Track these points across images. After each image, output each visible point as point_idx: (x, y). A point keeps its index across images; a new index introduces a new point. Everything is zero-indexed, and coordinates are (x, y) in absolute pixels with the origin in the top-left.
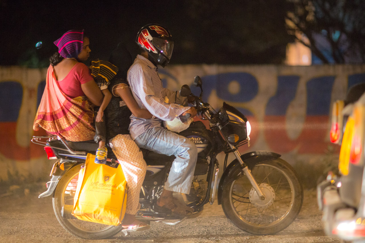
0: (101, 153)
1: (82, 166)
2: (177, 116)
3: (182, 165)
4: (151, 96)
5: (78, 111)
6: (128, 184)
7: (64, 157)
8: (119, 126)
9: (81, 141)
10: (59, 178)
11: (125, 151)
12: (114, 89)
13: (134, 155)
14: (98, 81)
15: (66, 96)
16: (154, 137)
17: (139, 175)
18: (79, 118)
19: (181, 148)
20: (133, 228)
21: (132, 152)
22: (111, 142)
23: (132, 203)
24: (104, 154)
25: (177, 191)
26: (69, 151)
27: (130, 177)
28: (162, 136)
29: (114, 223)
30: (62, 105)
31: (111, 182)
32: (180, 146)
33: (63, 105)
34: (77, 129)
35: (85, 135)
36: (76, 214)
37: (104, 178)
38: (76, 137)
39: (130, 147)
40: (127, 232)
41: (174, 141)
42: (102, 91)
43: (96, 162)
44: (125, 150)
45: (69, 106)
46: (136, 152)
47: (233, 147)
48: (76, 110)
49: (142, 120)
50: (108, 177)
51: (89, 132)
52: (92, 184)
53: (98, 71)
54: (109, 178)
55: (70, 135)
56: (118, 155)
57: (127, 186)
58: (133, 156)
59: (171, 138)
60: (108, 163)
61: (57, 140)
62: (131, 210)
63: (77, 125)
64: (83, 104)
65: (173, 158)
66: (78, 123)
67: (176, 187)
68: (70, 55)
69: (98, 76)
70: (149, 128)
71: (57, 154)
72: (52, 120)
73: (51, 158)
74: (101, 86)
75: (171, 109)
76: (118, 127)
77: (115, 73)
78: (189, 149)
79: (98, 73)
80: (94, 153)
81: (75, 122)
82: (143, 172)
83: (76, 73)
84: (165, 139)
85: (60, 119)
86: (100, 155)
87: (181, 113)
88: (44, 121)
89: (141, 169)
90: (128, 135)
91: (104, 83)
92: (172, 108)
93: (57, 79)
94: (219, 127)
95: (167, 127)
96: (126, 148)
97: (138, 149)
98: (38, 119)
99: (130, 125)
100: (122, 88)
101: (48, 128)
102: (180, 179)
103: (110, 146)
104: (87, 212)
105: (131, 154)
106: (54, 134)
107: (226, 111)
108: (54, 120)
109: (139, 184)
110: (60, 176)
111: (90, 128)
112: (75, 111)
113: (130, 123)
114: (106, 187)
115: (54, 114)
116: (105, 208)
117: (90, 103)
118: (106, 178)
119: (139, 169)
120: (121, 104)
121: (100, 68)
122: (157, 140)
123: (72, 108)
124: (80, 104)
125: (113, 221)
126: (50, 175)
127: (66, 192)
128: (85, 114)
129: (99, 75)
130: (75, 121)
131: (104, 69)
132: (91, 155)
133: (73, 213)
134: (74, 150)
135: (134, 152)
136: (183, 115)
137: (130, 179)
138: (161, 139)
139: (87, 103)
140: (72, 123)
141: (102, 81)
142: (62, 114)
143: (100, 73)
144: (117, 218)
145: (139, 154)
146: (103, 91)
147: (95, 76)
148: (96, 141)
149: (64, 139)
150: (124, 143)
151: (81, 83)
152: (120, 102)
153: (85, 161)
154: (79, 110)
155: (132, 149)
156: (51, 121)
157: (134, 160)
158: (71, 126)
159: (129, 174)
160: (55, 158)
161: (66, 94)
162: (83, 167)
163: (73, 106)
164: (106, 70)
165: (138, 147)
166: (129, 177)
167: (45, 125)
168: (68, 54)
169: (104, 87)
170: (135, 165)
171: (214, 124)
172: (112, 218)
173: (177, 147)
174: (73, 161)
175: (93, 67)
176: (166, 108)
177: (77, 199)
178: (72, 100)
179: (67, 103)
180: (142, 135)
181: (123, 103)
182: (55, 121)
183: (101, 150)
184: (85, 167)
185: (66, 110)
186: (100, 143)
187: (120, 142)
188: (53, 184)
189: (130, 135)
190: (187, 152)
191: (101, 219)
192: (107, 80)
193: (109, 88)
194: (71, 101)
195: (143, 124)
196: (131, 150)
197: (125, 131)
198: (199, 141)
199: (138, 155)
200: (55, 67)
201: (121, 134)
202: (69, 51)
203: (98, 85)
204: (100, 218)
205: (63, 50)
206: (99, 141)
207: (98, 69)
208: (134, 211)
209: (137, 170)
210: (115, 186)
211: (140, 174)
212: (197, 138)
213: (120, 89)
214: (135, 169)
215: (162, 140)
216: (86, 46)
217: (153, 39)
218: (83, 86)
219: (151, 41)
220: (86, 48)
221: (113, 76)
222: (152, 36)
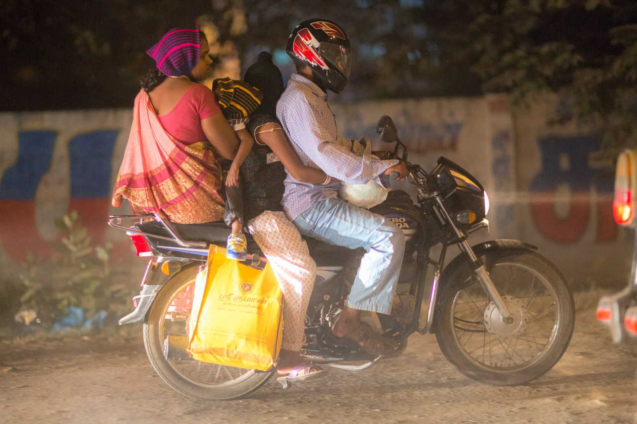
0: (238, 241)
1: (200, 267)
2: (375, 175)
3: (380, 263)
4: (327, 142)
5: (197, 169)
6: (286, 297)
7: (165, 252)
8: (266, 197)
9: (199, 222)
10: (156, 289)
11: (279, 240)
12: (256, 132)
13: (294, 247)
14: (230, 114)
15: (176, 142)
16: (328, 216)
17: (304, 282)
18: (198, 180)
19: (378, 233)
20: (297, 375)
21: (290, 242)
22: (252, 225)
24: (243, 243)
25: (370, 310)
26: (178, 241)
27: (287, 285)
28: (344, 214)
29: (262, 365)
30: (167, 158)
31: (255, 293)
32: (375, 230)
33: (170, 158)
34: (194, 200)
35: (207, 211)
36: (194, 351)
37: (242, 286)
38: (191, 214)
39: (286, 234)
40: (286, 382)
41: (364, 223)
42: (236, 133)
43: (230, 257)
44: (278, 238)
45: (181, 159)
46: (297, 241)
47: (460, 234)
48: (192, 167)
49: (306, 186)
50: (249, 285)
51: (213, 207)
52: (222, 297)
53: (231, 96)
54: (250, 287)
55: (180, 211)
56: (266, 247)
57: (283, 299)
58: (293, 248)
59: (358, 216)
60: (248, 263)
61: (155, 222)
62: (293, 342)
63: (194, 193)
64: (206, 155)
66: (195, 190)
67: (367, 301)
68: (178, 70)
69: (231, 105)
70: (319, 200)
71: (155, 247)
72: (148, 185)
73: (142, 254)
74: (235, 124)
75: (365, 164)
76: (263, 198)
77: (259, 103)
78: (391, 235)
79: (230, 100)
80: (223, 244)
81: (190, 188)
82: (311, 276)
83: (193, 101)
84: (348, 218)
85: (162, 183)
86: (236, 244)
87: (383, 170)
88: (130, 190)
89: (308, 270)
90: (282, 213)
91: (239, 118)
92: (368, 162)
93: (157, 113)
94: (438, 199)
96: (279, 235)
97: (299, 236)
98: (120, 186)
99: (284, 195)
100: (271, 131)
101: (140, 200)
102: (375, 288)
103: (250, 231)
104: (216, 345)
105: (289, 245)
106: (151, 210)
107: (451, 171)
108: (151, 185)
110: (158, 286)
111: (216, 198)
112: (191, 168)
113: (284, 193)
114: (247, 303)
115: (150, 176)
116: (247, 339)
117: (217, 155)
118: (246, 287)
119: (305, 271)
120: (270, 159)
121: (235, 92)
122: (334, 220)
123: (186, 162)
124: (200, 155)
125: (261, 361)
126: (142, 285)
127: (168, 317)
128: (209, 174)
129: (232, 103)
130: (190, 186)
131: (240, 93)
132: (216, 249)
133: (190, 349)
134: (185, 239)
135: (295, 241)
136: (386, 173)
137: (288, 289)
138: (341, 218)
139: (211, 154)
140: (184, 190)
141: (236, 115)
142: (167, 173)
143: (233, 101)
144: (269, 356)
145: (303, 246)
146: (239, 133)
147: (225, 106)
148: (227, 222)
149: (167, 218)
150: (276, 226)
151: (201, 117)
152: (267, 155)
153: (206, 259)
154: (198, 166)
155: (290, 236)
156: (146, 188)
157: (294, 256)
158: (183, 194)
159: (285, 280)
160: (148, 254)
161: (174, 138)
162: (203, 268)
163: (187, 159)
164: (245, 96)
165: (299, 234)
166: (285, 285)
167: (133, 196)
168: (175, 69)
169: (239, 126)
170: (296, 264)
171: (426, 195)
172: (259, 356)
173: (370, 232)
174: (182, 259)
175: (222, 89)
176: (355, 161)
177: (196, 323)
178: (187, 148)
179: (177, 154)
180: (306, 212)
181: (272, 157)
182: (153, 188)
183: (237, 237)
184: (207, 268)
185: (173, 167)
186: (235, 226)
187: (270, 224)
188: (146, 299)
189: (285, 213)
190: (388, 241)
191: (240, 358)
192: (245, 112)
194: (185, 150)
195: (308, 193)
196: (289, 239)
197: (276, 204)
198: (402, 223)
199: (302, 246)
200: (151, 94)
201: (270, 211)
202: (176, 63)
203: (230, 123)
204: (238, 357)
205: (166, 62)
206: (232, 222)
207: (231, 93)
208: (298, 345)
209: (301, 273)
210: (263, 301)
211: (306, 279)
212: (399, 218)
213: (267, 133)
214: (297, 270)
215: (343, 221)
216: (204, 53)
217: (321, 45)
218: (206, 123)
219: (317, 49)
220: (204, 56)
221: (255, 106)
222: (319, 41)
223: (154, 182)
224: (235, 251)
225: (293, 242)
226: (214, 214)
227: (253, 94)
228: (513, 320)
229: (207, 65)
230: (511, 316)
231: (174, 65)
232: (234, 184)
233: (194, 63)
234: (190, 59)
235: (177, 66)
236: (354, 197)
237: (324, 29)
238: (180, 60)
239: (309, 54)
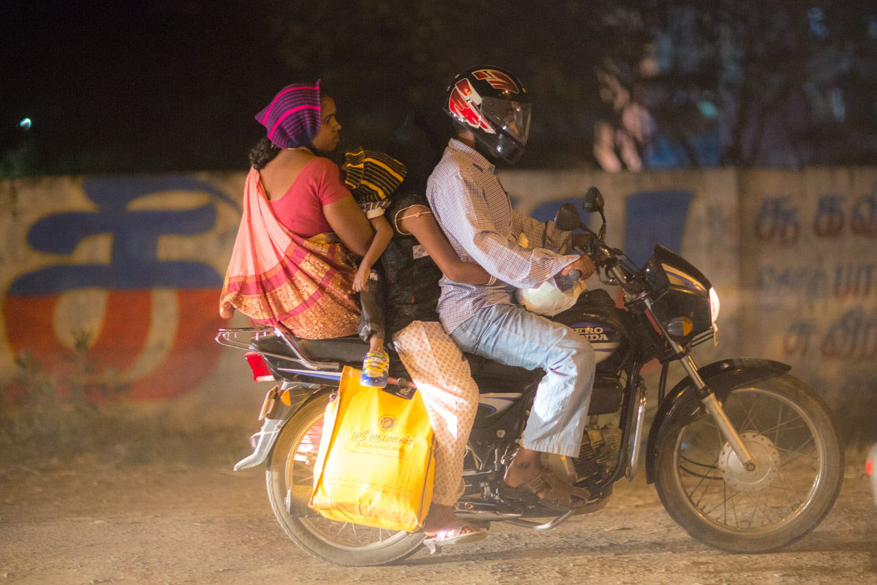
0: (375, 362)
1: (331, 396)
2: (548, 276)
3: (560, 389)
4: (487, 232)
5: (320, 269)
6: (437, 435)
7: (290, 377)
8: (415, 303)
9: (330, 336)
10: (279, 424)
11: (430, 360)
12: (397, 218)
13: (450, 369)
14: (362, 197)
15: (292, 234)
16: (494, 327)
17: (461, 415)
18: (323, 283)
19: (558, 350)
20: (446, 537)
21: (444, 362)
22: (397, 341)
23: (446, 479)
24: (382, 364)
25: (550, 451)
26: (303, 361)
27: (441, 421)
28: (514, 324)
29: (405, 525)
30: (283, 255)
31: (398, 431)
32: (553, 346)
33: (286, 255)
34: (319, 310)
35: (338, 323)
36: (318, 507)
37: (382, 421)
38: (316, 327)
39: (440, 351)
40: (434, 546)
41: (540, 336)
42: (370, 221)
43: (364, 383)
44: (428, 357)
45: (300, 256)
46: (454, 361)
47: (679, 349)
48: (315, 267)
49: (466, 288)
50: (391, 419)
51: (345, 317)
52: (355, 435)
53: (360, 173)
54: (393, 423)
55: (303, 324)
57: (433, 440)
58: (447, 370)
59: (533, 328)
60: (391, 389)
61: (276, 338)
62: (444, 494)
63: (319, 300)
64: (332, 251)
65: (539, 374)
66: (320, 297)
67: (547, 440)
68: (295, 141)
69: (361, 185)
70: (484, 307)
71: (275, 369)
72: (261, 291)
73: (260, 379)
74: (368, 209)
75: (534, 262)
76: (411, 304)
77: (401, 179)
78: (574, 352)
79: (359, 178)
80: (358, 365)
81: (314, 294)
82: (470, 407)
83: (311, 181)
84: (520, 330)
85: (279, 288)
86: (373, 366)
87: (559, 270)
88: (242, 297)
89: (466, 400)
90: (436, 323)
91: (375, 201)
92: (538, 259)
93: (268, 197)
94: (647, 301)
95: (526, 304)
96: (430, 353)
97: (458, 355)
98: (229, 292)
99: (440, 300)
100: (417, 216)
101: (254, 311)
102: (556, 422)
103: (396, 348)
104: (343, 500)
105: (442, 366)
106: (267, 323)
107: (663, 264)
108: (265, 292)
109: (462, 435)
110: (281, 421)
111: (349, 305)
112: (313, 268)
113: (440, 296)
114: (386, 444)
115: (263, 278)
116: (384, 492)
117: (346, 249)
118: (387, 422)
119: (461, 400)
120: (417, 253)
121: (365, 167)
122: (502, 333)
123: (306, 261)
124: (324, 251)
125: (402, 521)
126: (261, 418)
127: (298, 458)
128: (337, 275)
129: (364, 182)
130: (314, 291)
131: (373, 169)
132: (352, 371)
133: (312, 504)
134: (312, 358)
135: (451, 361)
136: (564, 273)
137: (440, 424)
138: (510, 329)
139: (339, 249)
140: (306, 297)
141: (369, 197)
142: (283, 276)
143: (364, 179)
144: (412, 514)
145: (462, 367)
146: (374, 222)
147: (355, 187)
148: (363, 337)
149: (290, 333)
150: (426, 341)
151: (324, 202)
152: (414, 247)
153: (338, 385)
154: (322, 265)
155: (445, 354)
156: (259, 295)
157: (449, 381)
158: (305, 302)
159: (438, 414)
160: (270, 378)
161: (289, 230)
162: (334, 397)
163: (307, 256)
164: (380, 172)
165: (458, 351)
166: (438, 420)
167: (245, 306)
168: (290, 140)
169: (375, 213)
170: (451, 393)
171: (634, 296)
172: (399, 513)
173: (548, 349)
174: (311, 386)
175: (349, 165)
176: (522, 258)
177: (321, 471)
178: (306, 243)
179: (294, 250)
180: (467, 323)
181: (420, 250)
182: (268, 294)
183: (374, 356)
184: (338, 397)
185: (291, 267)
186: (373, 341)
187: (419, 339)
188: (267, 437)
189: (441, 323)
190: (570, 360)
191: (376, 516)
192: (381, 193)
193: (387, 216)
194: (304, 245)
195: (469, 297)
196: (443, 358)
197: (429, 313)
198: (599, 334)
199: (460, 368)
200: (263, 172)
201: (420, 322)
202: (291, 131)
203: (362, 208)
204: (373, 515)
205: (278, 131)
206: (370, 337)
207: (361, 169)
208: (451, 497)
209: (456, 403)
210: (407, 440)
211: (464, 412)
212: (594, 328)
213: (411, 219)
214: (452, 401)
215: (513, 334)
216: (327, 117)
217: (483, 101)
218: (328, 209)
219: (479, 106)
220: (328, 121)
221: (396, 184)
222: (481, 95)
223: (269, 287)
224: (369, 376)
225: (448, 362)
226: (348, 326)
227: (392, 168)
228: (754, 466)
229: (334, 131)
230: (753, 462)
231: (290, 134)
232: (362, 289)
233: (314, 130)
234: (308, 126)
235: (293, 134)
236: (531, 301)
237: (488, 79)
238: (296, 128)
239: (468, 114)
